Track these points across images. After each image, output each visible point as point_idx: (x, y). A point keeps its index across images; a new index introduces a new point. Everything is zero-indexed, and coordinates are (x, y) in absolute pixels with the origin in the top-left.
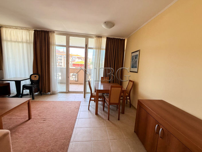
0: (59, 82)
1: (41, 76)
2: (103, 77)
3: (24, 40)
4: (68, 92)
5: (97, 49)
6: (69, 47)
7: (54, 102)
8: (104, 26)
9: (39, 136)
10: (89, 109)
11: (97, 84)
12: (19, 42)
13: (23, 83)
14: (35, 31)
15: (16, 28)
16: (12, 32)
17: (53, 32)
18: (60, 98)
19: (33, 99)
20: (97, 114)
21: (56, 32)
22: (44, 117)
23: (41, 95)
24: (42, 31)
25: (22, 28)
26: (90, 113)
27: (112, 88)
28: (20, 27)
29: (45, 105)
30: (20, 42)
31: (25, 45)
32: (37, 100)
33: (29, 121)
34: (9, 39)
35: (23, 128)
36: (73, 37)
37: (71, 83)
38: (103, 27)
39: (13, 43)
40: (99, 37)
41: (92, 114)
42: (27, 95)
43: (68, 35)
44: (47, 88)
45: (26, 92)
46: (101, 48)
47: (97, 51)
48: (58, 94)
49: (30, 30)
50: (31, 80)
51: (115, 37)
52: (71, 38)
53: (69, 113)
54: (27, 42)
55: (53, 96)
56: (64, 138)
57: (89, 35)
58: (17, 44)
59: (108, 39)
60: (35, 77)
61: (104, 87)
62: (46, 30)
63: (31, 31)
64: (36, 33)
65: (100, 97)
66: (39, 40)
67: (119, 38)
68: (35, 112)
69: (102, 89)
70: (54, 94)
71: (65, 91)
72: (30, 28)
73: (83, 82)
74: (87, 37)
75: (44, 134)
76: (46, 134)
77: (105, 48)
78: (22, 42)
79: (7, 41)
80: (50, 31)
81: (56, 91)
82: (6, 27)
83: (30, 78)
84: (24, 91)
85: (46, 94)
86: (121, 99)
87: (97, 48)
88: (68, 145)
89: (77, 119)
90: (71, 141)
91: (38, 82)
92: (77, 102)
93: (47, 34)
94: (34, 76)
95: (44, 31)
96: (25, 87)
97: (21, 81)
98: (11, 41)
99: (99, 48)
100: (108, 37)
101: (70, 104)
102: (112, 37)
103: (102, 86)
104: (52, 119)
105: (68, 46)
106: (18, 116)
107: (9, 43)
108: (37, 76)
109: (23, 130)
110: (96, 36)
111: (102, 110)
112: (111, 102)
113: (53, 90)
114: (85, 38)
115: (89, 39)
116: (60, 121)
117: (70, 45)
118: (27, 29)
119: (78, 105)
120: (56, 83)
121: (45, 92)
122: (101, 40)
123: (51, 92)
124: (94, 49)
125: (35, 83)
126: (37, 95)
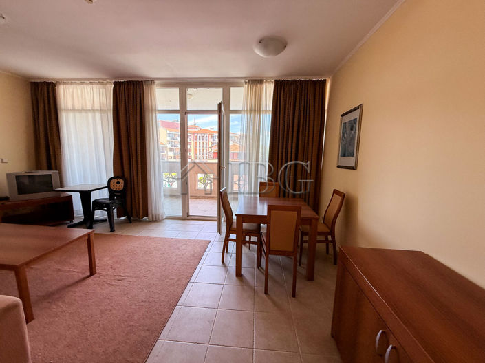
0: (168, 193)
1: (129, 179)
3: (97, 106)
4: (186, 217)
5: (251, 114)
6: (187, 112)
7: (151, 238)
8: (258, 52)
9: (99, 316)
10: (223, 261)
11: (253, 201)
12: (86, 111)
14: (115, 84)
15: (82, 82)
16: (75, 91)
17: (151, 81)
18: (168, 231)
19: (112, 230)
20: (239, 274)
21: (157, 82)
22: (120, 272)
23: (131, 222)
24: (127, 82)
25: (92, 82)
26: (224, 272)
28: (88, 79)
29: (132, 245)
30: (89, 110)
31: (98, 115)
32: (118, 234)
33: (90, 280)
34: (70, 106)
35: (75, 292)
36: (195, 89)
37: (192, 197)
38: (257, 54)
39: (78, 115)
40: (256, 81)
41: (229, 273)
42: (104, 221)
43: (183, 85)
44: (141, 207)
45: (100, 214)
46: (260, 111)
47: (251, 116)
48: (167, 221)
49: (105, 84)
50: (111, 191)
51: (297, 78)
52: (190, 91)
53: (175, 268)
54: (101, 110)
55: (153, 226)
56: (146, 328)
57: (232, 80)
58: (84, 114)
59: (280, 86)
60: (118, 183)
62: (136, 80)
63: (107, 85)
64: (118, 88)
65: (250, 233)
66: (123, 104)
67: (307, 78)
68: (107, 259)
70: (156, 220)
71: (180, 214)
72: (106, 79)
74: (226, 84)
75: (111, 311)
76: (114, 312)
77: (271, 109)
78: (93, 111)
79: (67, 110)
80: (145, 81)
81: (160, 213)
82: (64, 83)
83: (109, 186)
84: (96, 212)
85: (140, 221)
87: (251, 110)
88: (153, 346)
89: (190, 284)
90: (161, 337)
91: (123, 192)
92: (202, 241)
93: (138, 90)
94: (116, 181)
95: (133, 81)
96: (99, 205)
97: (92, 193)
98: (74, 110)
99: (257, 110)
100: (278, 79)
101: (183, 247)
102: (289, 79)
104: (134, 279)
105: (183, 112)
106: (74, 265)
107: (71, 115)
108: (121, 181)
109: (73, 297)
110: (249, 81)
112: (273, 247)
113: (154, 212)
114: (221, 89)
115: (232, 89)
116: (150, 284)
117: (189, 108)
118: (102, 82)
119: (199, 250)
120: (160, 197)
121: (138, 215)
122: (261, 90)
123: (151, 216)
124: (243, 112)
125: (117, 196)
126: (122, 223)
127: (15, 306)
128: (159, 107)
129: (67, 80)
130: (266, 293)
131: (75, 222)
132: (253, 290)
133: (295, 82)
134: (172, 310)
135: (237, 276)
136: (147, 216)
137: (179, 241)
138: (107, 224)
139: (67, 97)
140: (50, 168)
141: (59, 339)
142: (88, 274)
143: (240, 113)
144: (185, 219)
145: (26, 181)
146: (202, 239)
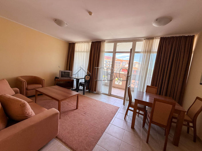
0: (104, 84)
2: (150, 85)
3: (85, 50)
4: (110, 95)
5: (145, 53)
7: (96, 100)
8: (154, 25)
9: (77, 125)
10: (125, 118)
11: (141, 94)
13: (80, 81)
14: (92, 42)
15: (82, 42)
16: (80, 46)
17: (104, 41)
18: (102, 99)
19: (84, 94)
20: (133, 127)
21: (106, 41)
22: (85, 111)
23: (90, 93)
24: (96, 42)
25: (85, 42)
26: (125, 124)
27: (156, 102)
29: (89, 101)
31: (85, 53)
32: (86, 96)
33: (76, 110)
36: (120, 43)
37: (114, 87)
38: (153, 26)
39: (79, 53)
40: (150, 38)
41: (128, 126)
42: (82, 90)
43: (116, 42)
44: (94, 87)
45: (81, 88)
46: (151, 52)
47: (145, 54)
48: (102, 94)
50: (85, 80)
51: (175, 36)
52: (118, 44)
53: (105, 115)
54: (86, 52)
55: (97, 95)
56: (92, 137)
57: (138, 39)
58: (81, 53)
59: (163, 40)
61: (150, 99)
62: (99, 41)
63: (90, 43)
64: (93, 44)
67: (181, 35)
68: (81, 104)
70: (98, 94)
71: (107, 93)
74: (134, 41)
75: (81, 125)
77: (157, 51)
78: (84, 52)
79: (77, 52)
80: (102, 41)
81: (100, 91)
82: (78, 43)
83: (85, 78)
84: (80, 86)
85: (93, 93)
87: (145, 52)
88: (94, 146)
89: (110, 125)
90: (98, 143)
91: (89, 81)
92: (116, 106)
93: (99, 45)
94: (87, 76)
95: (98, 41)
96: (81, 84)
98: (79, 52)
100: (162, 37)
101: (108, 107)
102: (169, 36)
103: (148, 97)
104: (90, 115)
105: (115, 52)
106: (72, 104)
107: (78, 53)
108: (89, 77)
109: (71, 115)
110: (146, 38)
112: (154, 120)
113: (98, 90)
114: (132, 43)
115: (137, 43)
116: (95, 119)
117: (117, 51)
118: (88, 42)
119: (115, 110)
120: (101, 84)
121: (92, 90)
122: (152, 42)
123: (97, 91)
124: (141, 53)
125: (87, 82)
126: (87, 92)
128: (105, 51)
129: (78, 42)
130: (147, 142)
131: (74, 89)
132: (140, 138)
133: (173, 37)
134: (102, 133)
135: (131, 128)
136: (96, 91)
137: (107, 104)
138: (82, 91)
139: (77, 47)
140: (69, 70)
141: (66, 129)
142: (76, 108)
143: (140, 53)
144: (109, 96)
145: (63, 73)
146: (116, 105)
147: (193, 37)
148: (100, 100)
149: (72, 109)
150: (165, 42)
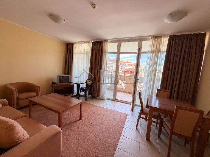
0: (108, 88)
1: (94, 80)
2: (159, 88)
3: (86, 52)
4: (115, 100)
5: (153, 53)
7: (101, 107)
8: (167, 21)
10: (136, 128)
12: (81, 53)
14: (93, 42)
15: (82, 42)
16: (79, 46)
17: (107, 41)
18: (107, 105)
19: (86, 101)
20: (148, 138)
21: (109, 41)
22: (90, 121)
23: (92, 98)
24: (98, 41)
25: (85, 42)
26: (138, 135)
27: (179, 110)
29: (94, 109)
30: (83, 53)
31: (85, 55)
32: (88, 103)
33: (79, 122)
35: (75, 126)
36: (125, 43)
37: (118, 91)
39: (79, 55)
40: (158, 37)
41: (141, 137)
42: (83, 96)
43: (119, 41)
44: (97, 93)
45: (82, 93)
46: (159, 52)
47: (153, 55)
48: (106, 100)
49: (89, 43)
50: (87, 84)
51: (185, 33)
52: (122, 44)
53: (113, 125)
54: (87, 53)
55: (101, 101)
57: (144, 37)
59: (172, 38)
60: (90, 82)
62: (101, 40)
63: (90, 43)
64: (94, 44)
66: (95, 50)
68: (85, 113)
69: (157, 106)
70: (102, 99)
71: (112, 98)
72: (90, 41)
73: (132, 91)
74: (140, 40)
75: (88, 141)
76: (89, 141)
77: (165, 50)
78: (84, 53)
79: (76, 53)
80: (104, 41)
81: (104, 96)
82: (76, 43)
83: (86, 83)
85: (96, 98)
86: (198, 131)
87: (153, 52)
89: (121, 137)
91: (91, 85)
92: (123, 113)
93: (101, 45)
94: (89, 80)
96: (82, 90)
97: (80, 85)
98: (78, 53)
99: (157, 51)
100: (171, 35)
101: (116, 115)
102: (179, 34)
104: (96, 127)
105: (119, 53)
106: (74, 114)
107: (77, 55)
109: (74, 128)
110: (154, 37)
111: (157, 137)
112: (175, 131)
113: (102, 96)
114: (138, 42)
115: (144, 42)
116: (103, 131)
117: (121, 51)
118: (88, 42)
119: (123, 118)
120: (105, 88)
121: (95, 96)
122: (160, 41)
123: (100, 97)
124: (149, 53)
125: (89, 87)
126: (89, 98)
127: (60, 132)
128: (108, 52)
131: (74, 95)
132: (158, 152)
133: (183, 35)
134: (115, 150)
135: (146, 139)
136: (99, 96)
137: (114, 111)
138: (84, 98)
139: (77, 48)
140: (68, 74)
141: (70, 148)
142: (79, 119)
143: (147, 53)
144: (114, 101)
145: (61, 78)
146: (123, 112)
147: (204, 35)
148: (105, 107)
149: (75, 120)
150: (174, 41)
